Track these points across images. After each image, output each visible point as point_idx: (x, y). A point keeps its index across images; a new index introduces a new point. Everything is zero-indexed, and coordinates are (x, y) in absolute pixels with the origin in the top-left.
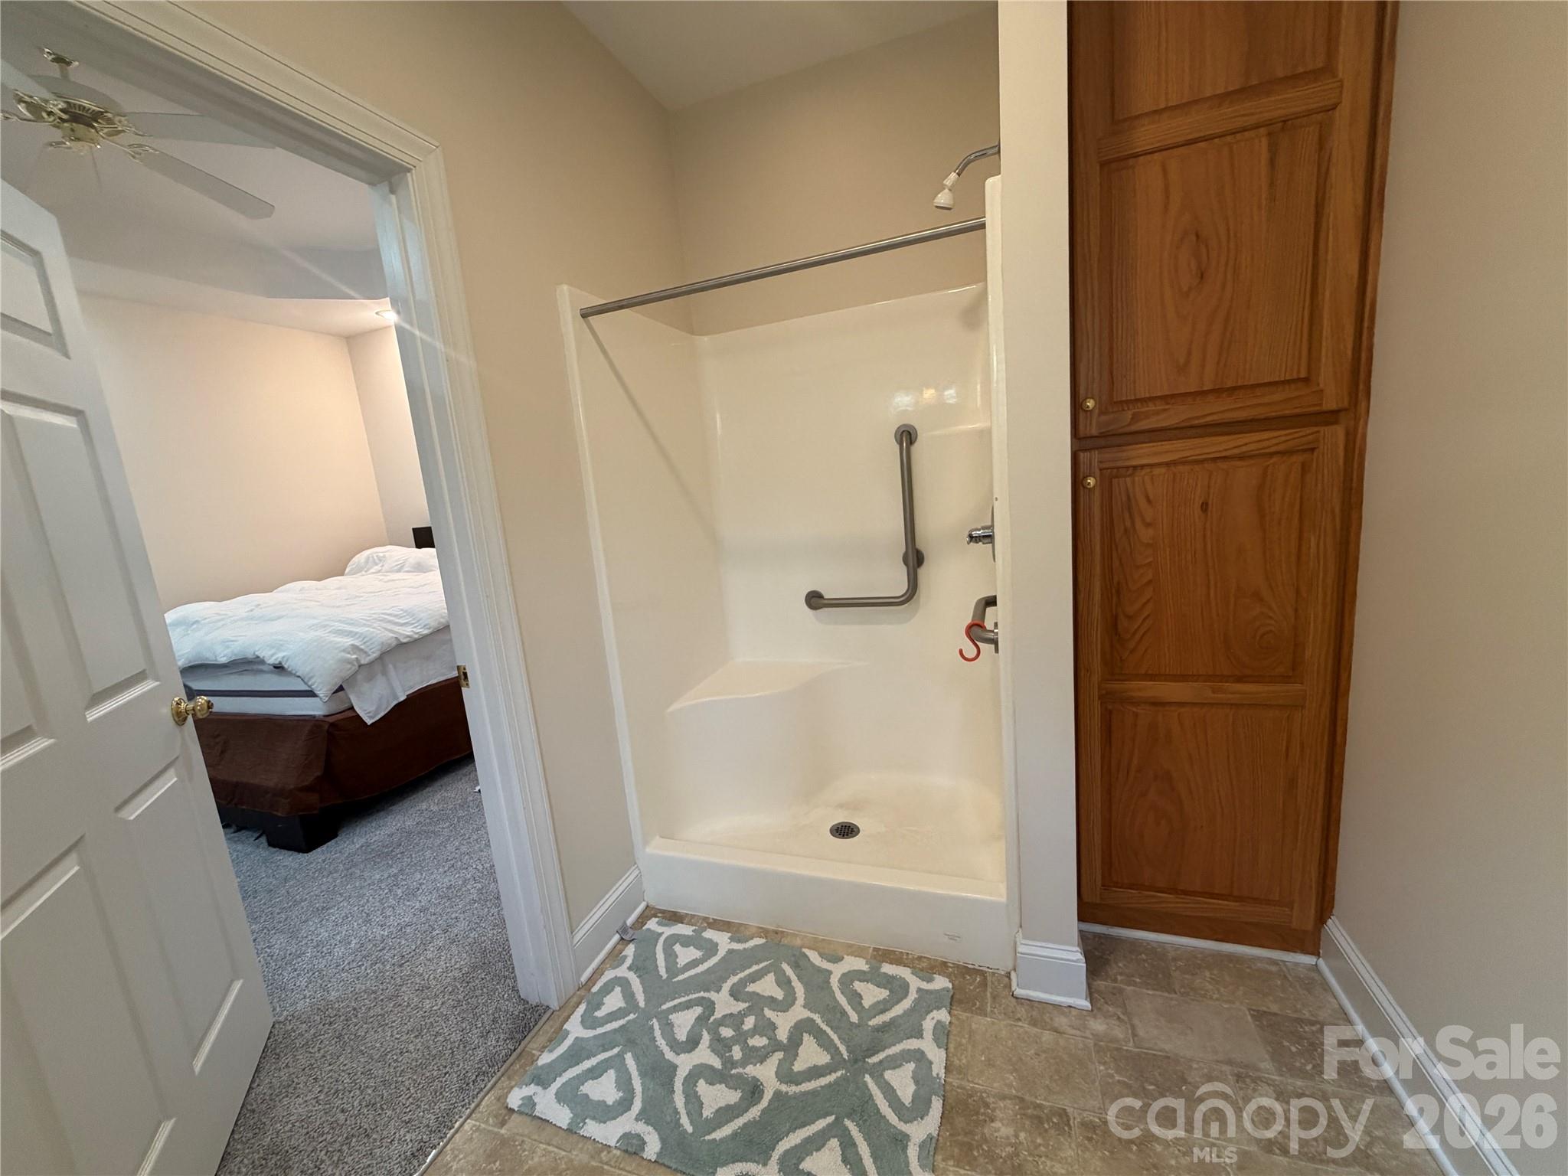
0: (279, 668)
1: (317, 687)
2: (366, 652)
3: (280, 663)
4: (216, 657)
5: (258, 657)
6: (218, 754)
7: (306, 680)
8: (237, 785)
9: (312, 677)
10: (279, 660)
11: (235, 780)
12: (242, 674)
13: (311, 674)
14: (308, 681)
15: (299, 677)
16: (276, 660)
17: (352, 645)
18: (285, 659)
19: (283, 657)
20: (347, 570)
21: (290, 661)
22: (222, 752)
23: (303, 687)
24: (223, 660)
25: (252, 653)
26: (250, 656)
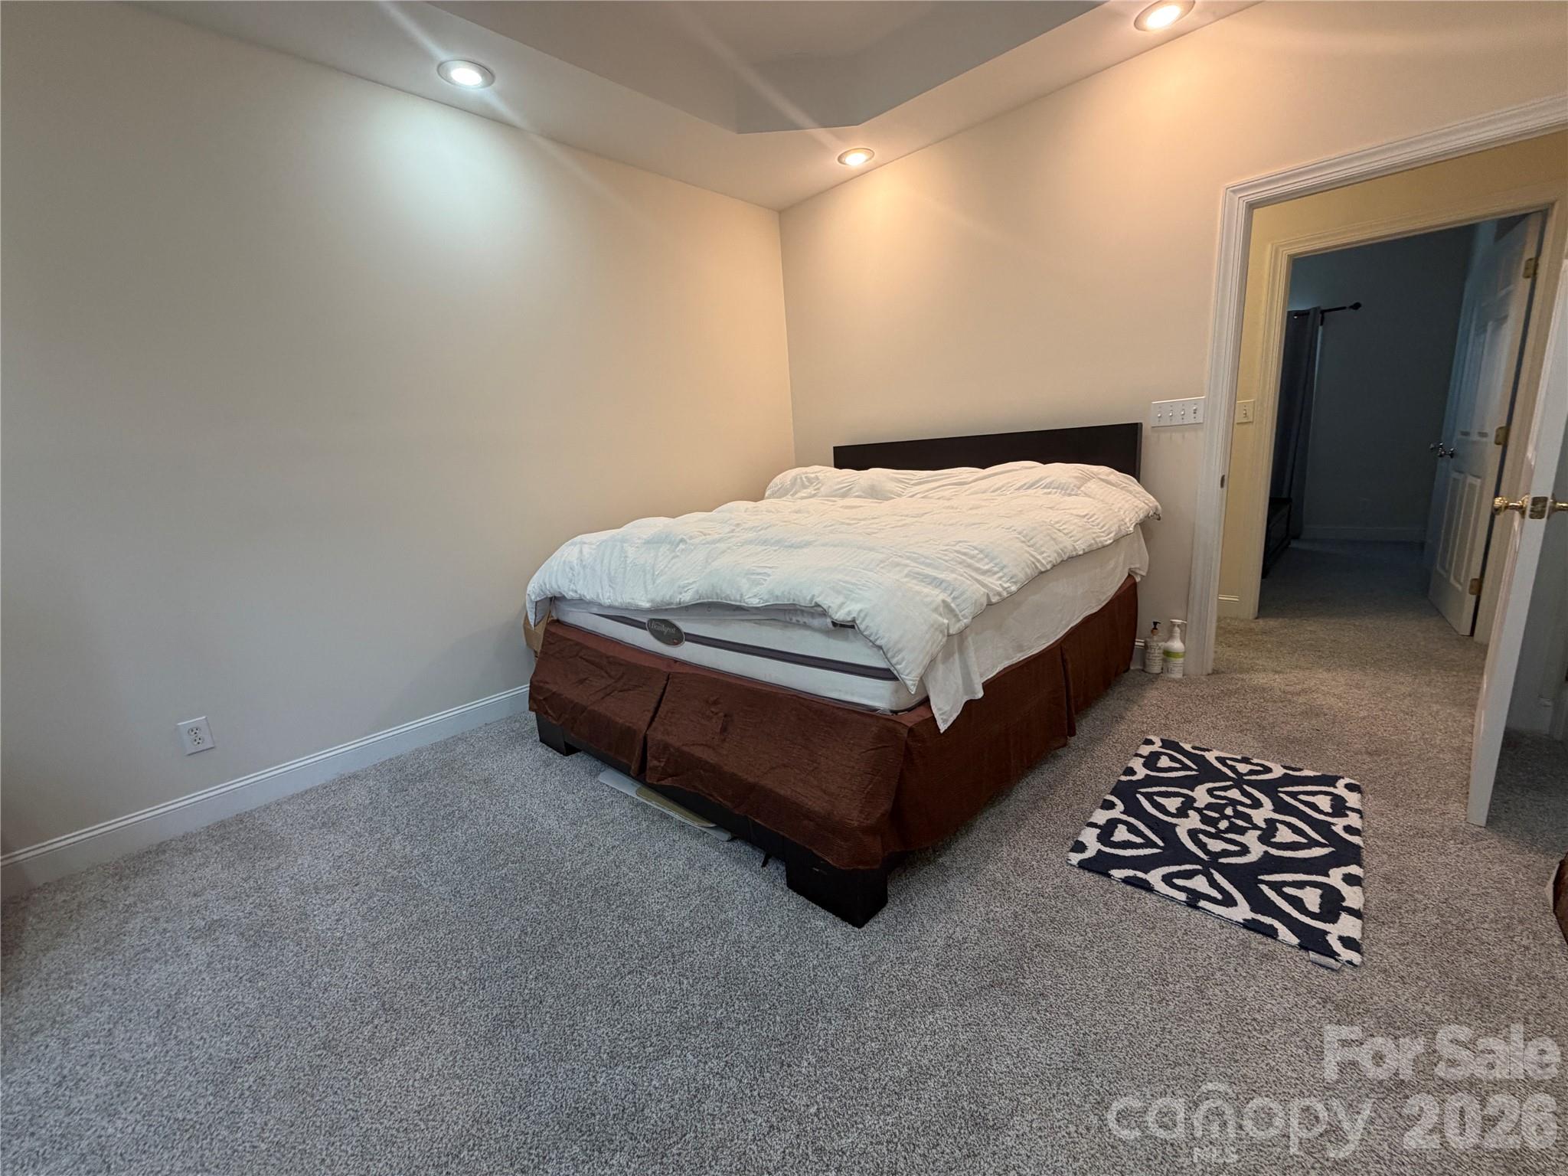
0: (845, 628)
1: (906, 668)
2: (956, 616)
3: (854, 620)
4: (742, 596)
5: (818, 605)
6: (718, 730)
7: (889, 655)
8: (752, 788)
9: (900, 651)
10: (854, 615)
11: (751, 780)
12: (764, 624)
13: (900, 646)
14: (893, 657)
15: (880, 648)
16: (849, 613)
17: (944, 601)
18: (862, 615)
19: (861, 611)
20: (766, 495)
21: (868, 619)
22: (724, 730)
23: (877, 662)
24: (755, 602)
25: (808, 598)
26: (804, 600)
